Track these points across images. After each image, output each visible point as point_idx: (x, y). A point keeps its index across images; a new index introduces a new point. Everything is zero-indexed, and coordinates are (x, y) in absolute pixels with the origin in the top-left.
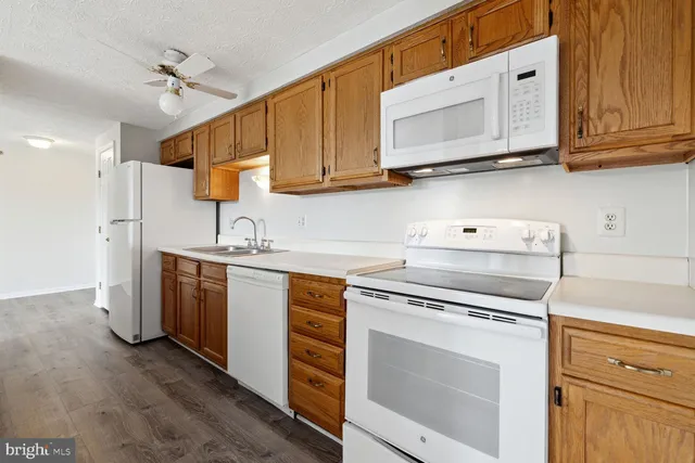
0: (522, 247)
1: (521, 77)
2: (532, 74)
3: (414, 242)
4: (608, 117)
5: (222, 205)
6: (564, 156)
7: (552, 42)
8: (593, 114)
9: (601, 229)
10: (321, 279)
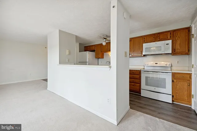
0: (165, 66)
1: (167, 44)
2: (168, 44)
3: (146, 65)
4: (178, 50)
5: (99, 59)
6: (172, 54)
7: (171, 41)
8: (176, 49)
9: (177, 63)
10: (134, 70)
